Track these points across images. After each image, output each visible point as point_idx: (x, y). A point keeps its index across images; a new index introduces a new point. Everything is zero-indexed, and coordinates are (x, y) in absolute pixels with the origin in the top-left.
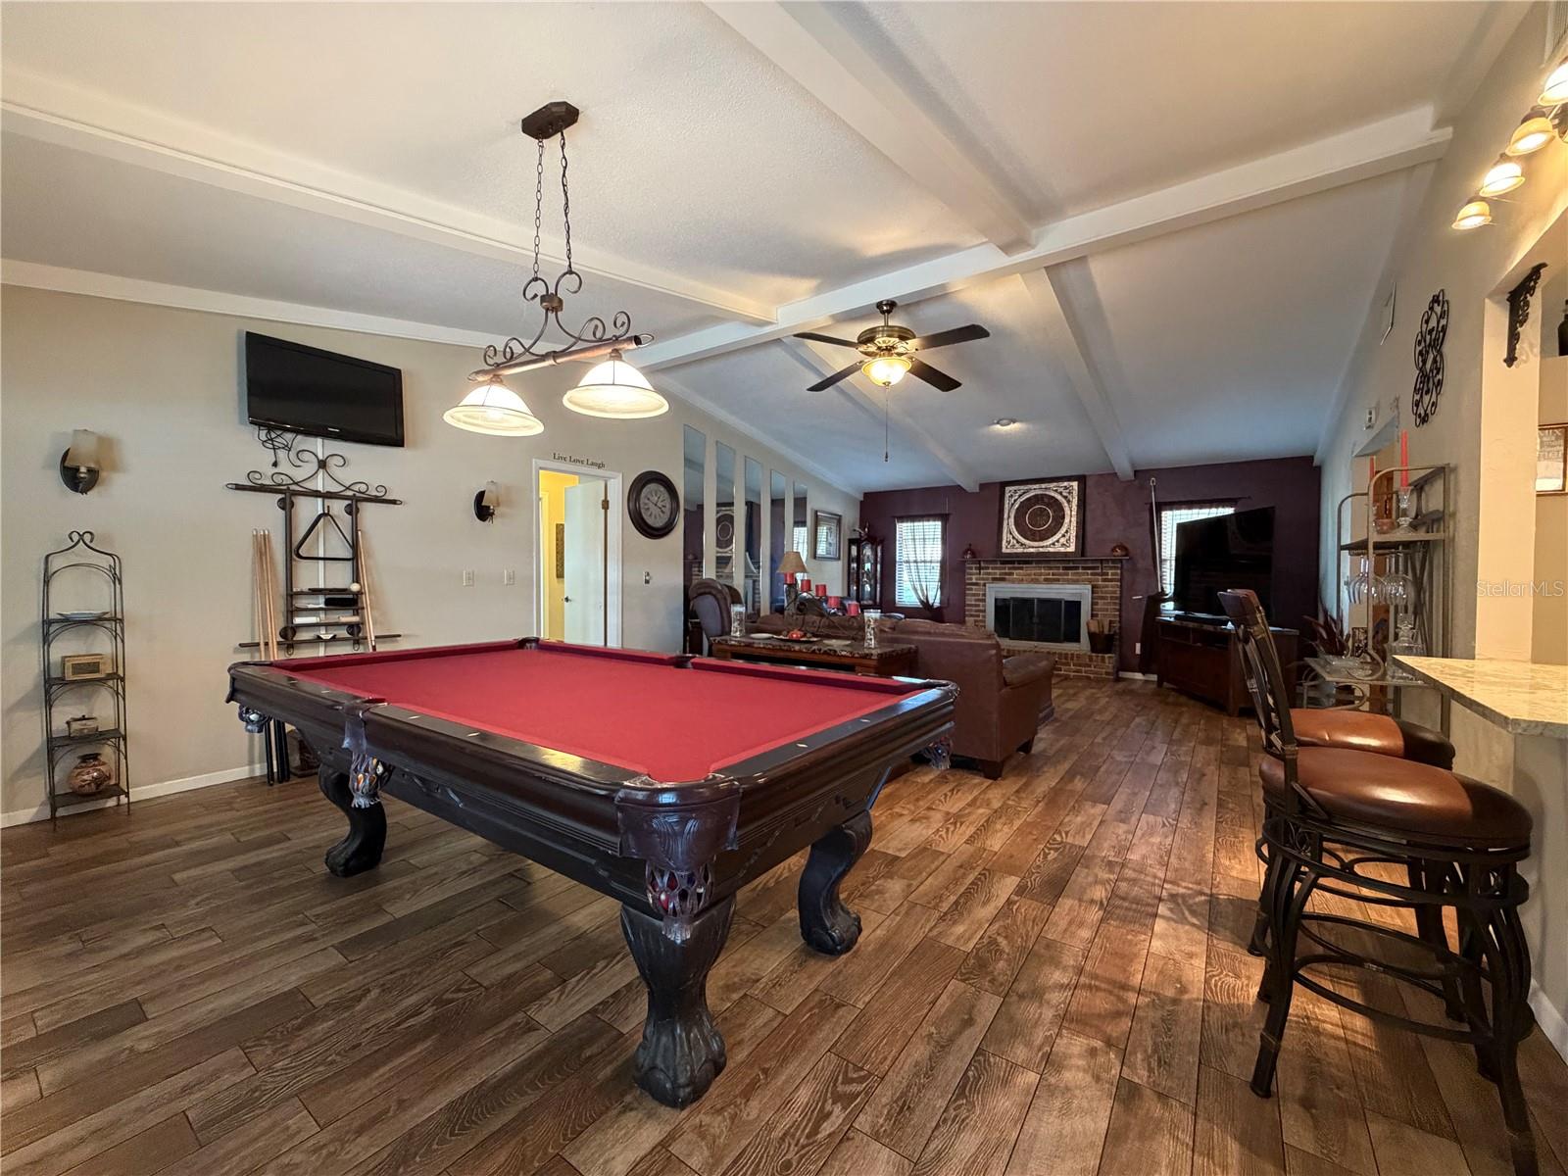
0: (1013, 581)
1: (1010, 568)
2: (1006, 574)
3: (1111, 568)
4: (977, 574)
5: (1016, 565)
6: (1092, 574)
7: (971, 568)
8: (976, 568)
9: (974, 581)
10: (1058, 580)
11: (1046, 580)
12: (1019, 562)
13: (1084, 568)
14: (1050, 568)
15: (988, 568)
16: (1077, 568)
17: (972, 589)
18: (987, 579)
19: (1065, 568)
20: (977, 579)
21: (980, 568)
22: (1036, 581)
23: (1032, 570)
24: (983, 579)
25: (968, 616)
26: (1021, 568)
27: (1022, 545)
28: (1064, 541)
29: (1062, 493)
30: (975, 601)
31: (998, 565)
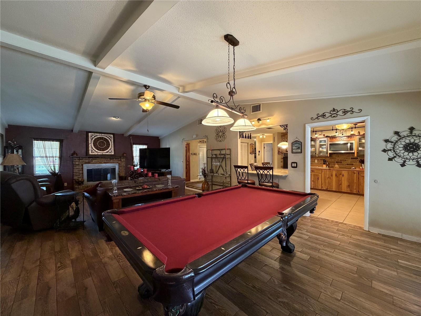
0: (93, 163)
1: (91, 159)
2: (90, 161)
3: (123, 159)
4: (78, 161)
5: (94, 158)
6: (118, 160)
7: (76, 159)
8: (78, 159)
9: (77, 164)
10: (108, 162)
11: (104, 162)
12: (95, 157)
13: (115, 159)
14: (106, 159)
15: (83, 159)
16: (114, 159)
17: (76, 167)
18: (83, 163)
19: (110, 159)
20: (78, 163)
21: (80, 159)
22: (101, 163)
23: (99, 160)
24: (81, 163)
25: (75, 176)
26: (96, 159)
27: (97, 152)
28: (111, 151)
29: (108, 138)
30: (78, 171)
31: (87, 158)
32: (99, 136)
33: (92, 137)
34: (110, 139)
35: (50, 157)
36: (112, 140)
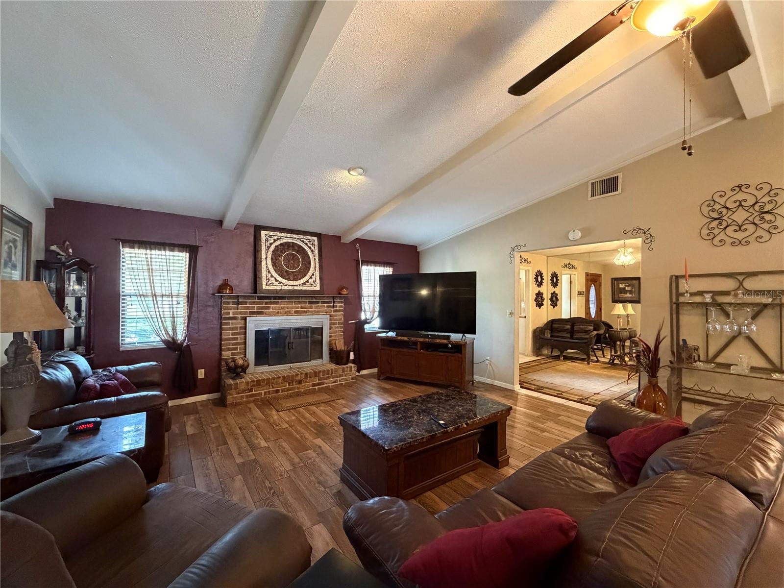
0: (270, 315)
1: (266, 303)
2: (263, 308)
3: (339, 302)
4: (234, 309)
5: (272, 300)
6: (328, 307)
7: (228, 303)
8: (234, 303)
9: (231, 315)
10: (305, 312)
11: (296, 312)
12: (275, 298)
13: (323, 303)
14: (300, 303)
15: (246, 303)
16: (318, 303)
17: (228, 324)
18: (245, 313)
19: (310, 303)
20: (234, 314)
21: (238, 303)
22: (288, 314)
23: (284, 305)
24: (241, 313)
25: (224, 350)
26: (277, 303)
27: (280, 283)
28: (312, 281)
29: (306, 244)
30: (232, 335)
31: (256, 300)
32: (285, 238)
33: (269, 242)
34: (310, 248)
35: (162, 296)
36: (317, 252)
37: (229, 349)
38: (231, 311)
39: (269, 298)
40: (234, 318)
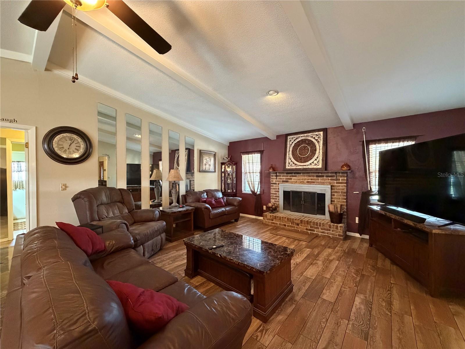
0: (292, 183)
1: (290, 176)
2: (288, 179)
3: (341, 176)
5: (293, 175)
6: (331, 180)
7: (273, 176)
8: (275, 176)
9: (274, 182)
10: (314, 182)
11: (308, 182)
12: (295, 173)
13: (327, 176)
14: (310, 176)
15: (280, 176)
16: (323, 176)
17: (273, 186)
18: (280, 181)
19: (317, 176)
21: (277, 176)
22: (302, 183)
23: (300, 177)
24: (278, 181)
26: (296, 176)
27: (295, 164)
28: (317, 162)
29: (314, 138)
30: (275, 192)
31: (285, 175)
32: (301, 137)
33: (291, 142)
34: (317, 140)
35: (253, 173)
36: (321, 142)
37: (273, 199)
38: (274, 180)
39: (291, 173)
40: (275, 184)
